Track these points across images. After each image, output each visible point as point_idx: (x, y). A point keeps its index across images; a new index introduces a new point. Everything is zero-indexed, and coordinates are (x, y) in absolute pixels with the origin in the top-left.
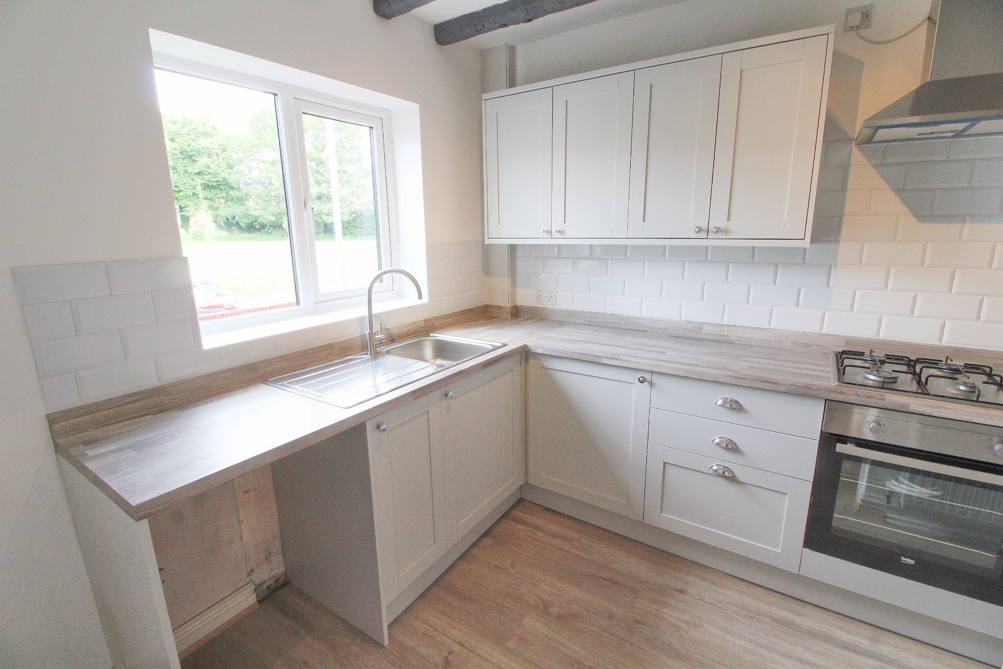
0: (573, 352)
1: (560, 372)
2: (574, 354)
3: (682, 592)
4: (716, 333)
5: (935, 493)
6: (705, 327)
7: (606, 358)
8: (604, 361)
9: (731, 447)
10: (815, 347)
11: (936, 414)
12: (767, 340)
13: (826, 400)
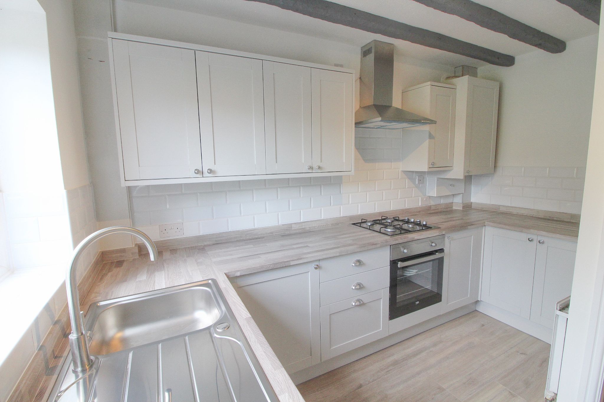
0: (269, 265)
1: (258, 285)
2: (269, 266)
3: (360, 386)
4: (299, 228)
5: (417, 271)
6: (293, 226)
7: (293, 260)
8: (292, 263)
9: (360, 287)
10: (340, 224)
11: (421, 238)
12: (322, 226)
13: (390, 246)
